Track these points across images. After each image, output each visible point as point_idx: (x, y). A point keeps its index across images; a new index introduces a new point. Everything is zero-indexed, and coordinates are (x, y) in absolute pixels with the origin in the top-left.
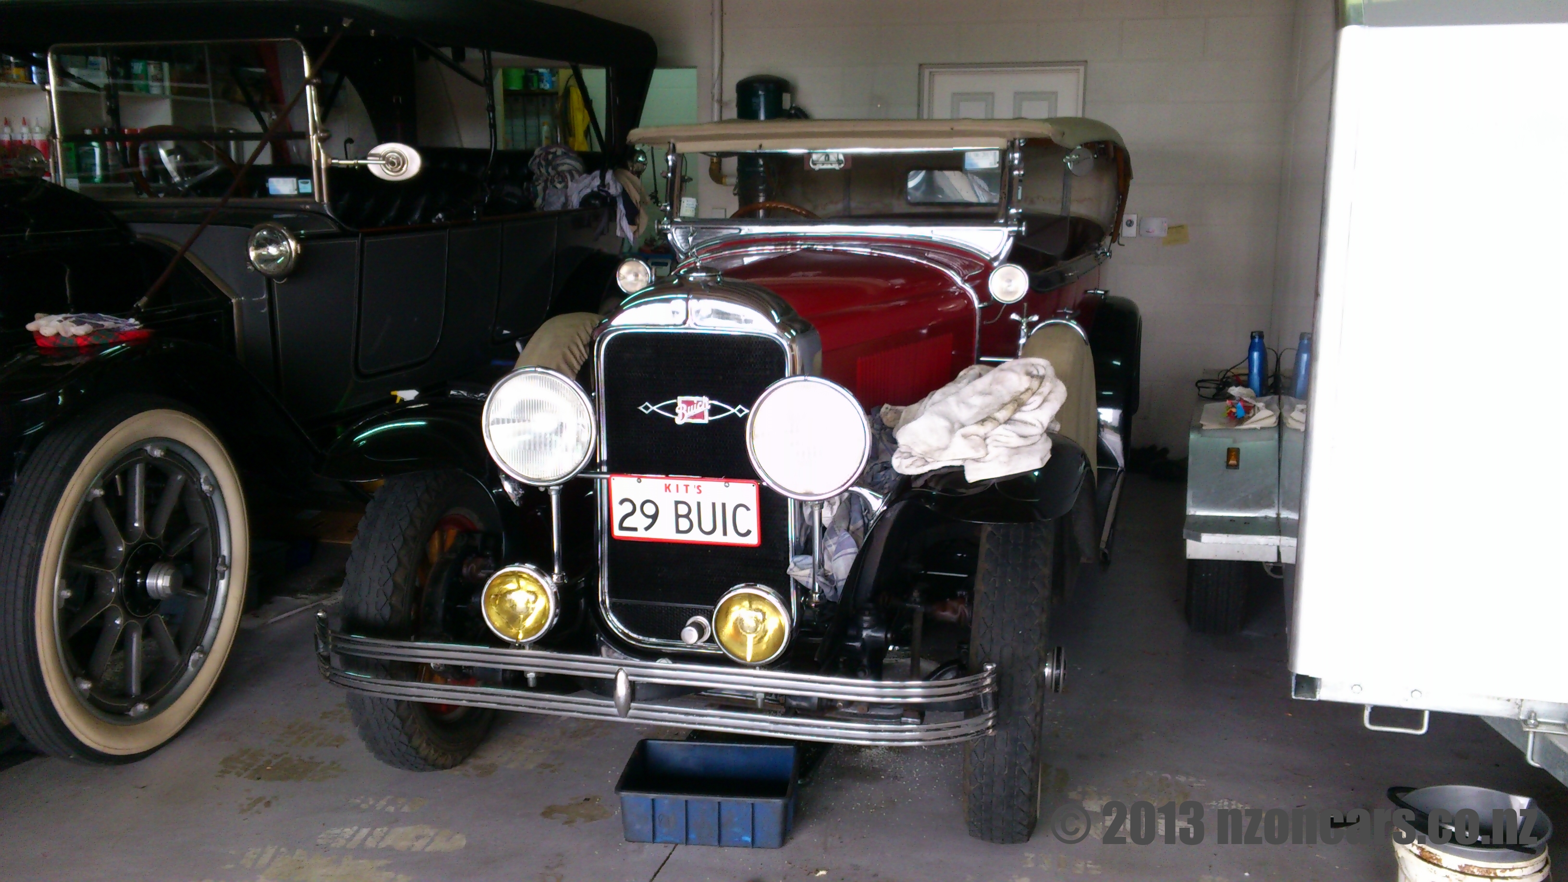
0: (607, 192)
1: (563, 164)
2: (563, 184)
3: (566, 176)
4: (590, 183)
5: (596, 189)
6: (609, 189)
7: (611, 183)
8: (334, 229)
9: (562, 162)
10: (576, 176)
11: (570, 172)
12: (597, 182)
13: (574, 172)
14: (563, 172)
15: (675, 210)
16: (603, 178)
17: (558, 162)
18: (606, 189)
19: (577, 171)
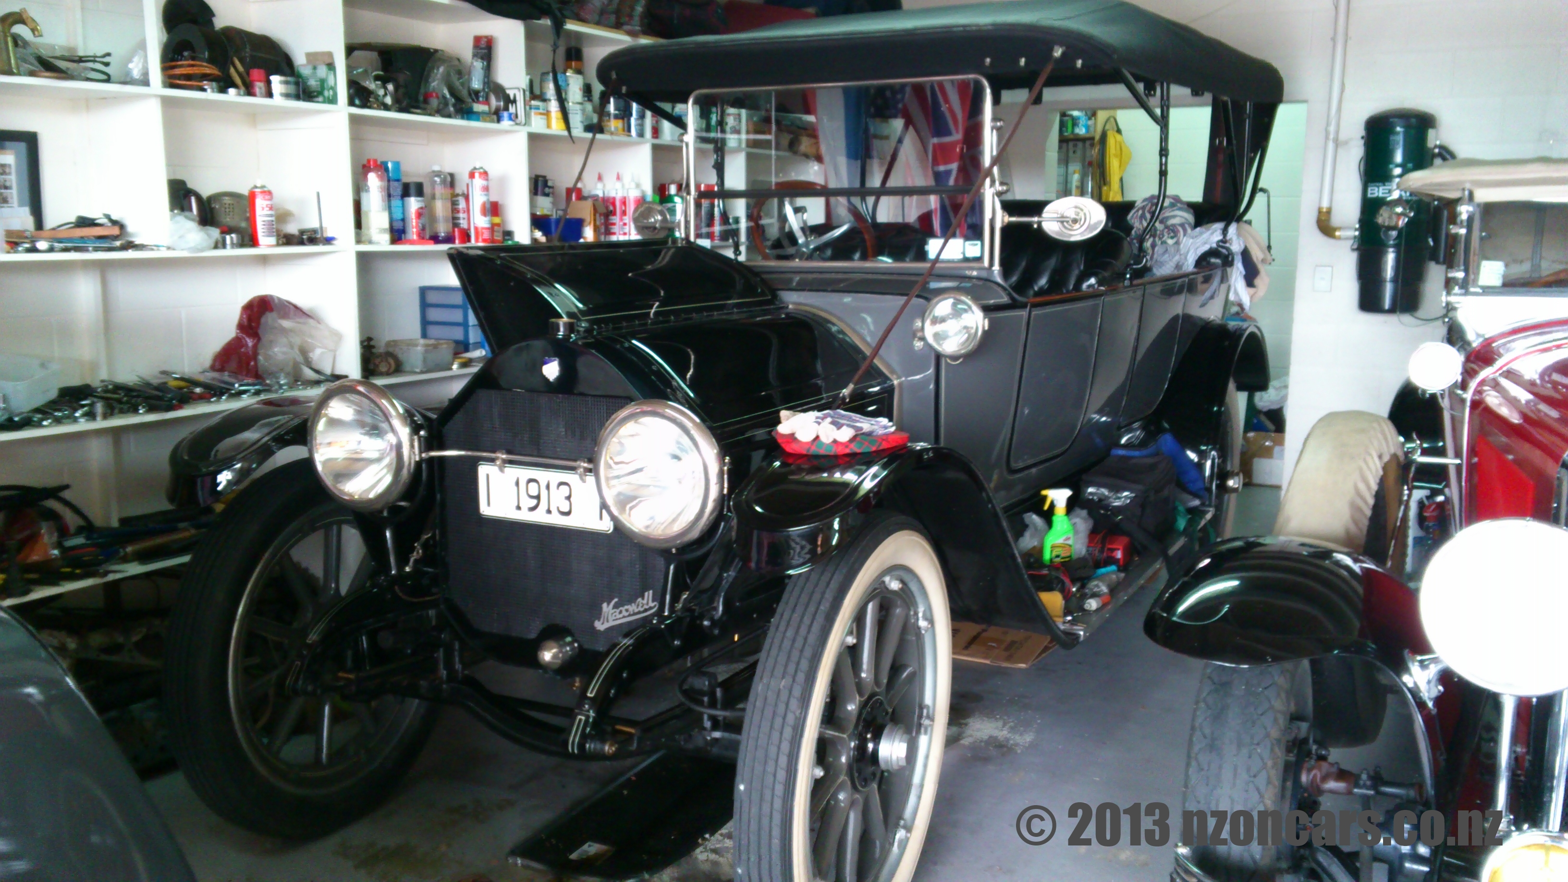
0: (1228, 249)
1: (1174, 217)
2: (1175, 240)
3: (1178, 231)
4: (1209, 238)
5: (1214, 245)
6: (1231, 244)
7: (1235, 238)
8: (1005, 299)
9: (1172, 214)
10: (1189, 230)
11: (1182, 225)
12: (1218, 237)
13: (1187, 226)
14: (1174, 225)
15: (1472, 277)
16: (1225, 231)
17: (1167, 214)
18: (1227, 245)
19: (1189, 224)
